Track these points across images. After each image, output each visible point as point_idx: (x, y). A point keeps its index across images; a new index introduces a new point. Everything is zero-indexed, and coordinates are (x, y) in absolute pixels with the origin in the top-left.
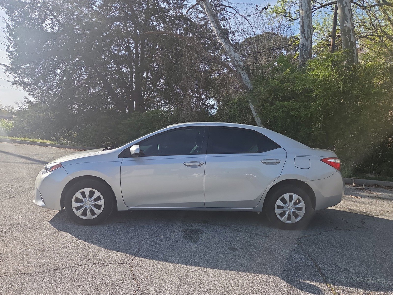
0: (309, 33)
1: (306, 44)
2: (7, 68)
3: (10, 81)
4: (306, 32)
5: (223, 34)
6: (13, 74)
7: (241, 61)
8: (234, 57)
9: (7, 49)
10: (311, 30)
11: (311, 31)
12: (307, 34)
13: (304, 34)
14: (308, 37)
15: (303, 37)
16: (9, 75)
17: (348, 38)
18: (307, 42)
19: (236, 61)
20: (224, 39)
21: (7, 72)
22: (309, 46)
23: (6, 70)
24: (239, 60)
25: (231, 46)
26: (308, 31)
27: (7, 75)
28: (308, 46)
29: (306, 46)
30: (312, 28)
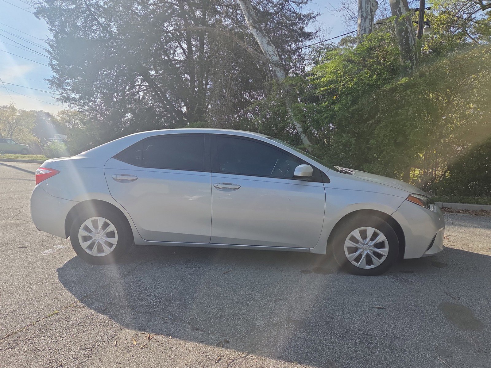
0: (368, 10)
1: (363, 26)
2: (52, 84)
3: (55, 98)
4: (363, 9)
5: (254, 24)
6: (59, 90)
7: (276, 55)
8: (267, 51)
9: (49, 63)
10: (371, 5)
11: (372, 7)
12: (365, 11)
13: (362, 12)
14: (366, 15)
15: (361, 16)
16: (54, 91)
17: (398, 13)
18: (365, 22)
19: (270, 55)
20: (255, 30)
21: (53, 88)
22: (368, 27)
23: (52, 86)
24: (273, 55)
25: (264, 37)
26: (367, 7)
27: (53, 91)
28: (366, 27)
29: (364, 28)
30: (373, 4)
